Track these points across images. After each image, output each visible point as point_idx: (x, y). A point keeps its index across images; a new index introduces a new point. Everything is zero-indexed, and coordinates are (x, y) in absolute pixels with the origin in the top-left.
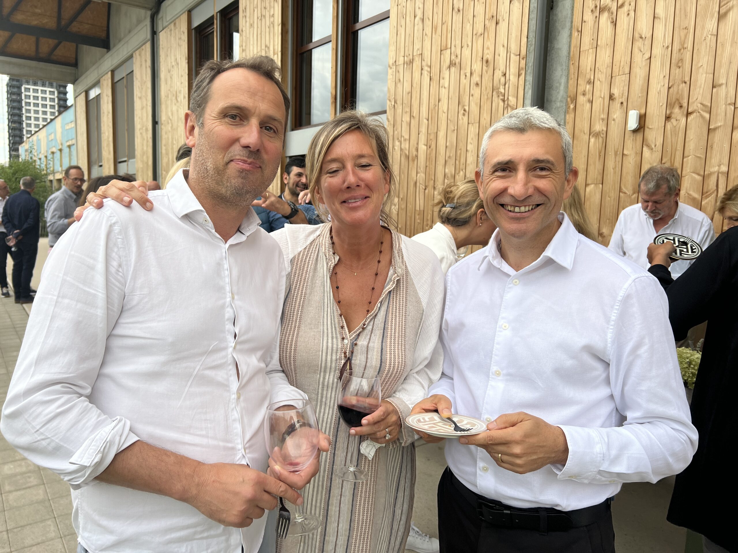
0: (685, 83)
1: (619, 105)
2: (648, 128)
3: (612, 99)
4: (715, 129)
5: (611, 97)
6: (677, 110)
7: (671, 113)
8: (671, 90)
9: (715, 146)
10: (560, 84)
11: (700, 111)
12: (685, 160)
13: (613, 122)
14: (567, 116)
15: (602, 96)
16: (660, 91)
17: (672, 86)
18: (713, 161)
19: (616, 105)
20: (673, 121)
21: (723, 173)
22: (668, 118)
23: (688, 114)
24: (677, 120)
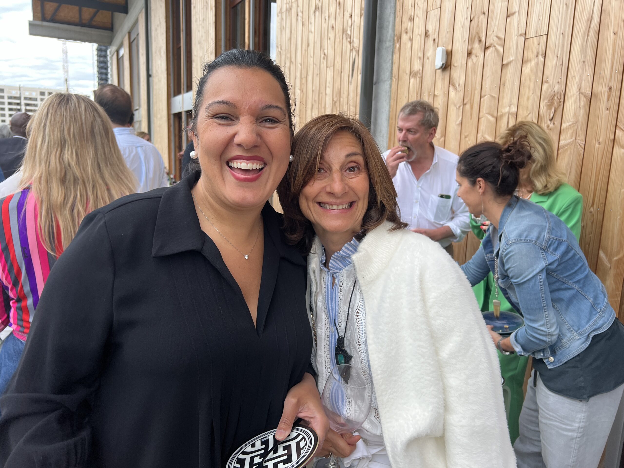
0: (484, 14)
1: (432, 42)
2: (454, 66)
3: (427, 36)
4: (508, 64)
5: (426, 35)
6: (476, 45)
7: (472, 48)
8: (472, 22)
9: (507, 84)
10: (389, 23)
11: (495, 44)
12: (482, 99)
13: (427, 61)
14: (394, 56)
15: (420, 34)
16: (464, 24)
17: (473, 18)
18: (505, 101)
19: (430, 42)
20: (473, 57)
21: (512, 114)
22: (469, 54)
23: (486, 48)
24: (476, 56)
